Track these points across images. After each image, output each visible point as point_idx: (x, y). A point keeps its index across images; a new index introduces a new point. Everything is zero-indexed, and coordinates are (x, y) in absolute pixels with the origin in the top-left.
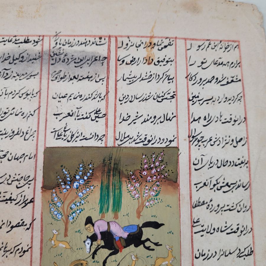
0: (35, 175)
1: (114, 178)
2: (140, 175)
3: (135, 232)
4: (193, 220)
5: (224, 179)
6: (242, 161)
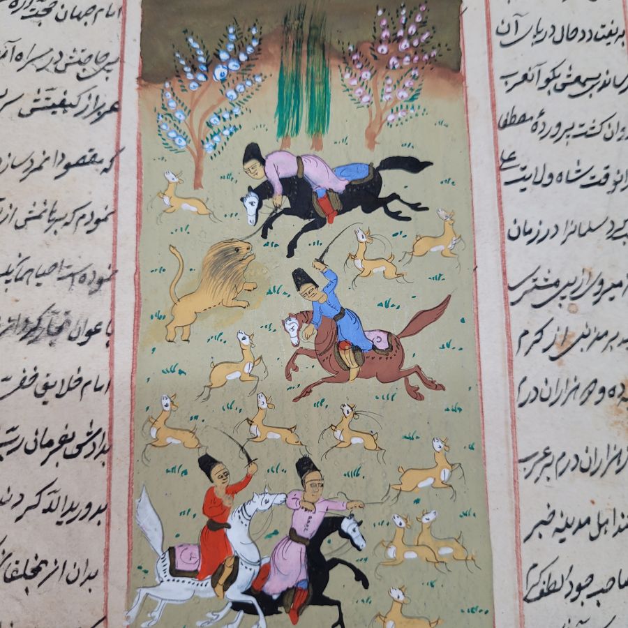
0: (122, 51)
1: (311, 59)
2: (373, 53)
3: (364, 179)
4: (500, 155)
5: (570, 68)
6: (611, 31)
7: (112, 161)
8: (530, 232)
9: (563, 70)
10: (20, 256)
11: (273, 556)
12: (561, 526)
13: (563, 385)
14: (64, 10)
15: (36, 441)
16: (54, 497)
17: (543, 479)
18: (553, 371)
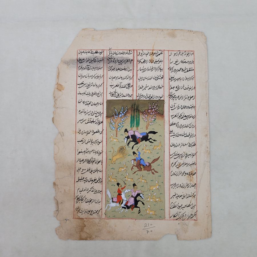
0: (103, 112)
1: (136, 113)
2: (148, 112)
3: (145, 135)
4: (170, 131)
6: (192, 106)
7: (102, 132)
8: (175, 145)
9: (183, 114)
10: (87, 149)
11: (129, 199)
12: (177, 196)
13: (179, 172)
14: (93, 103)
15: (90, 180)
16: (93, 189)
17: (174, 188)
18: (177, 170)
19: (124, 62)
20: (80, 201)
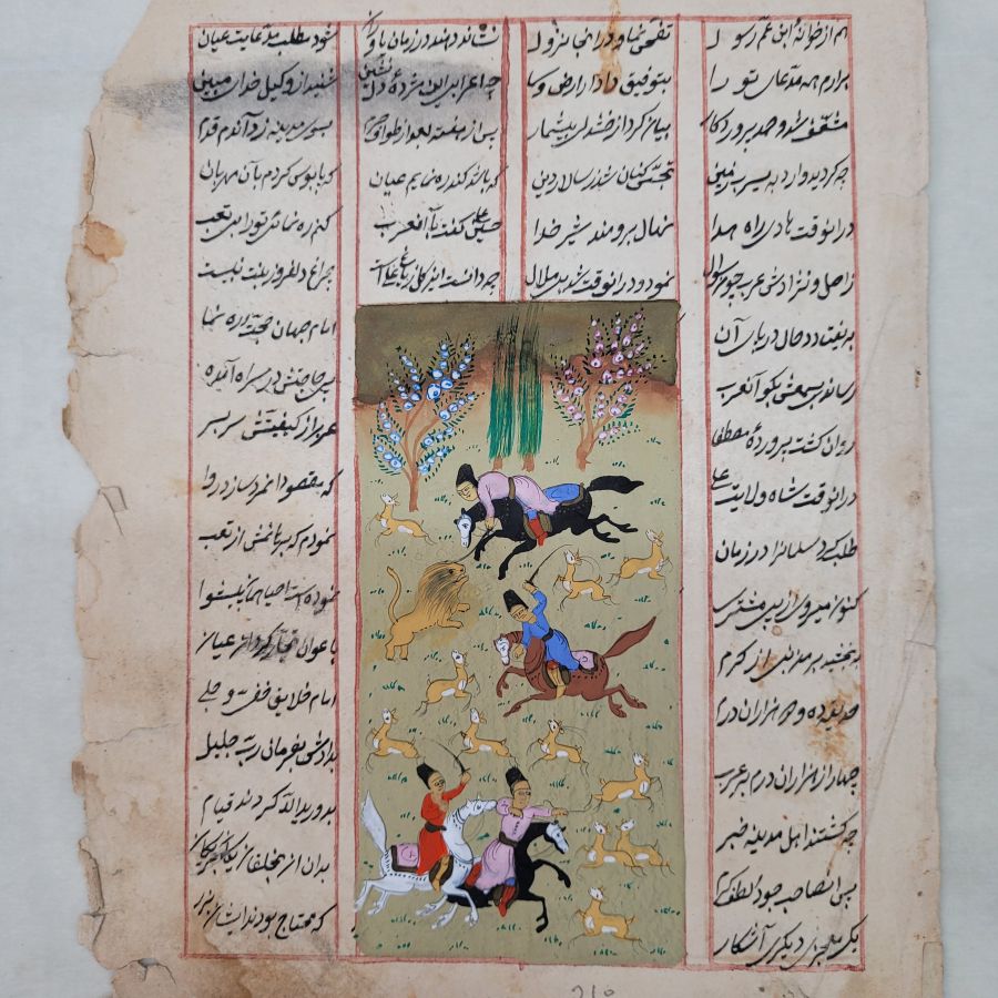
0: (338, 370)
1: (523, 375)
2: (586, 366)
3: (574, 500)
4: (712, 474)
5: (792, 377)
6: (839, 333)
7: (331, 483)
8: (739, 553)
9: (784, 380)
10: (249, 577)
11: (484, 856)
12: (753, 838)
13: (762, 706)
14: (280, 326)
15: (271, 749)
16: (289, 799)
17: (737, 794)
18: (754, 693)
19: (453, 90)
20: (220, 866)
